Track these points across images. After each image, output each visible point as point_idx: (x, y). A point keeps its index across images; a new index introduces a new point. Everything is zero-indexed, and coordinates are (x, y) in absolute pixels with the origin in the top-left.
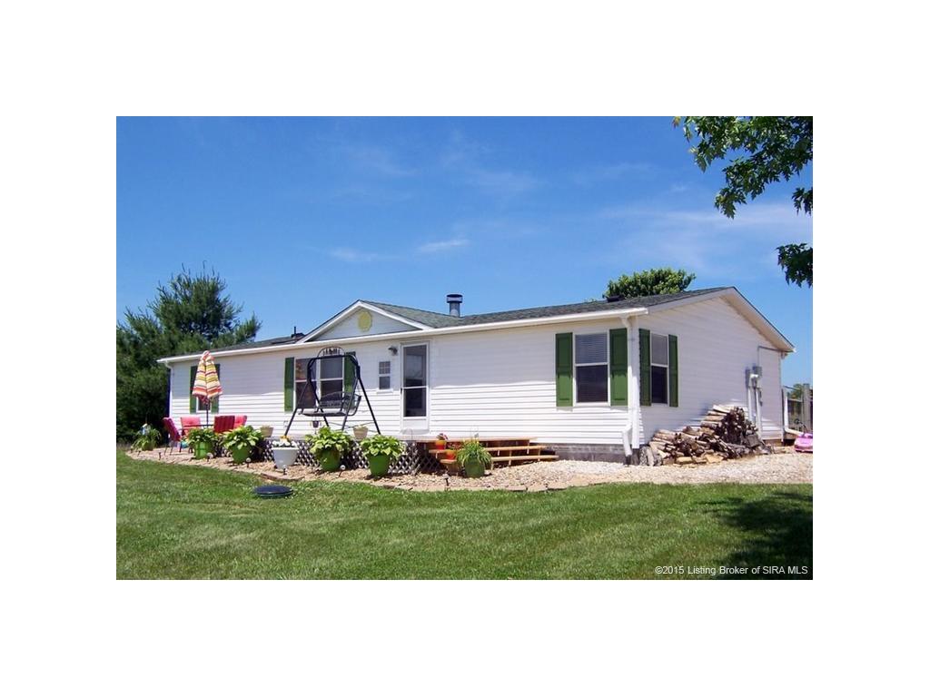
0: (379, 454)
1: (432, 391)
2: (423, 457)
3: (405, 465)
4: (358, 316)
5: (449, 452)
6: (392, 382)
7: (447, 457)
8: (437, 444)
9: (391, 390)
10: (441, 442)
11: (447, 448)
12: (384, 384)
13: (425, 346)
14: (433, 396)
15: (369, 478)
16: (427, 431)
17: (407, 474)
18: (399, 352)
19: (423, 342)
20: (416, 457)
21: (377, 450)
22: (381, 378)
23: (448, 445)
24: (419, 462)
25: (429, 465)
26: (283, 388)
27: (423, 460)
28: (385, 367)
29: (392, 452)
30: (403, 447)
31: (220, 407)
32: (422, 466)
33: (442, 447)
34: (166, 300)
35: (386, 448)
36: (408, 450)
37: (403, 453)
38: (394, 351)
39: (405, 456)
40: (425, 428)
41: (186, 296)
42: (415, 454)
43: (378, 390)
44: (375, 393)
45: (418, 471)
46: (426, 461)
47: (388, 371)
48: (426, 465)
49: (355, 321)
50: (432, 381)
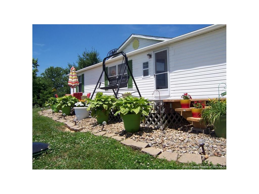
0: (129, 113)
1: (171, 74)
2: (169, 114)
3: (154, 121)
4: (132, 43)
5: (194, 109)
6: (149, 72)
7: (193, 115)
8: (182, 103)
9: (149, 76)
10: (185, 101)
11: (192, 106)
12: (146, 73)
13: (166, 51)
14: (172, 77)
15: (122, 134)
16: (169, 96)
17: (156, 129)
18: (152, 56)
19: (165, 48)
20: (164, 115)
21: (127, 109)
22: (144, 71)
23: (192, 104)
24: (166, 118)
25: (174, 121)
26: (104, 80)
27: (169, 117)
28: (146, 65)
29: (141, 111)
30: (152, 106)
31: (85, 90)
32: (169, 122)
33: (187, 106)
34: (81, 59)
35: (135, 108)
36: (156, 109)
37: (152, 112)
38: (150, 56)
39: (154, 114)
40: (168, 95)
41: (87, 58)
42: (162, 112)
43: (143, 77)
44: (141, 79)
45: (165, 127)
46: (172, 118)
47: (147, 67)
48: (172, 121)
49: (131, 45)
50: (171, 69)
